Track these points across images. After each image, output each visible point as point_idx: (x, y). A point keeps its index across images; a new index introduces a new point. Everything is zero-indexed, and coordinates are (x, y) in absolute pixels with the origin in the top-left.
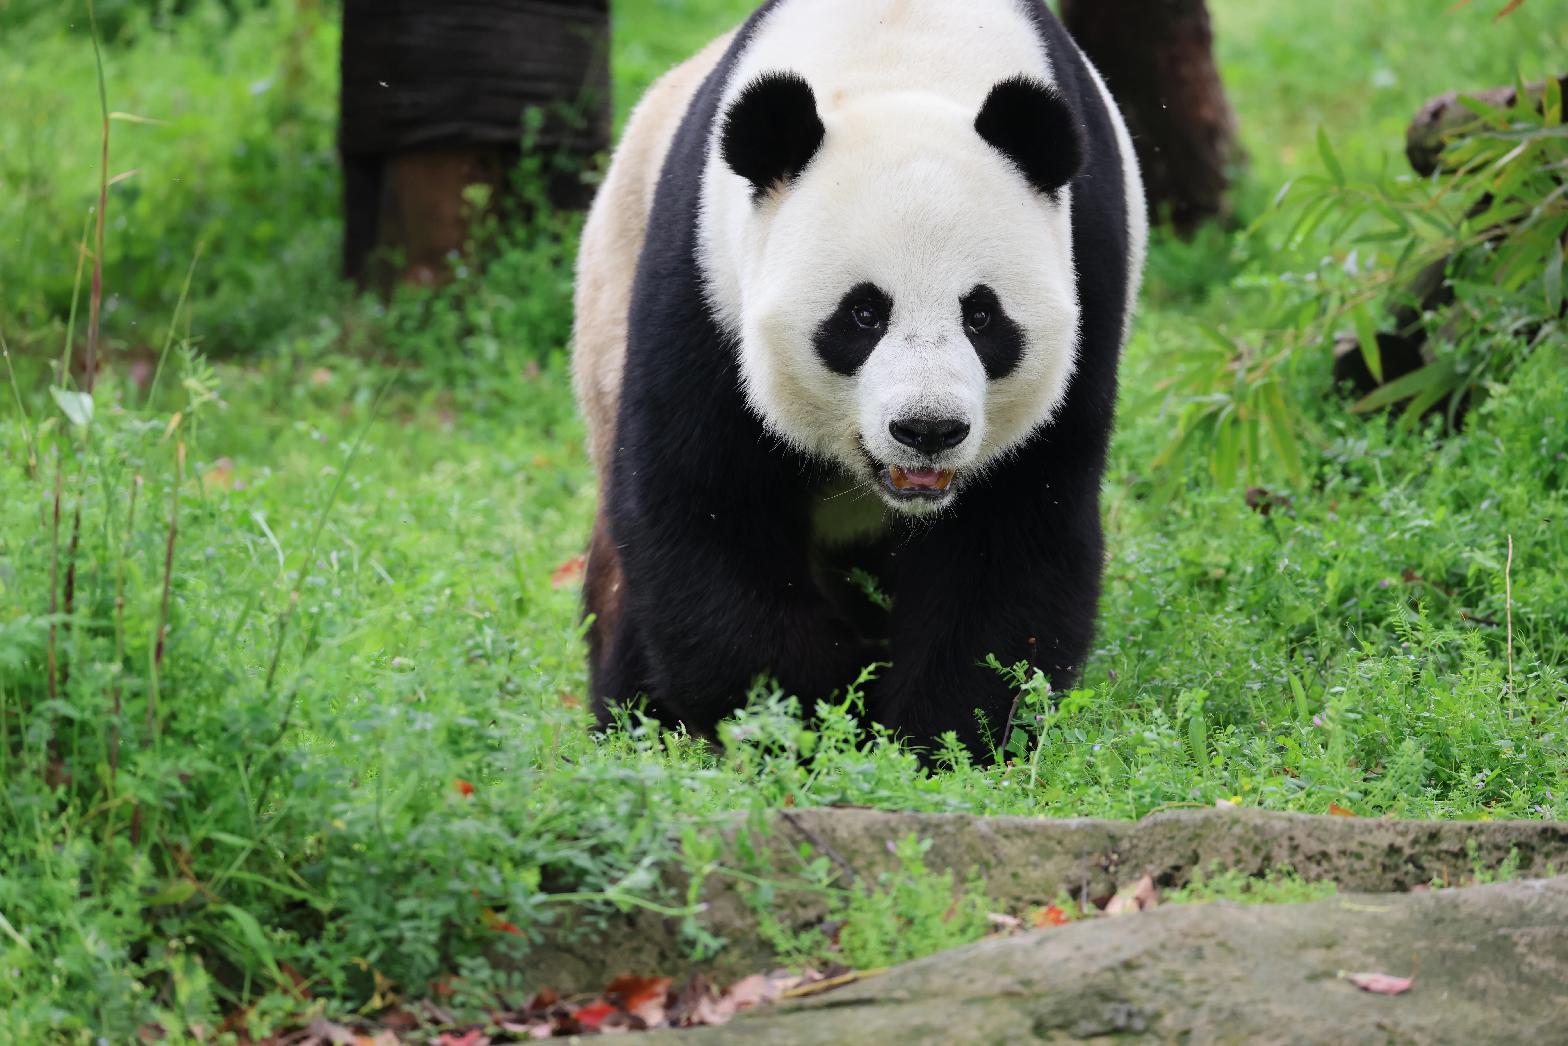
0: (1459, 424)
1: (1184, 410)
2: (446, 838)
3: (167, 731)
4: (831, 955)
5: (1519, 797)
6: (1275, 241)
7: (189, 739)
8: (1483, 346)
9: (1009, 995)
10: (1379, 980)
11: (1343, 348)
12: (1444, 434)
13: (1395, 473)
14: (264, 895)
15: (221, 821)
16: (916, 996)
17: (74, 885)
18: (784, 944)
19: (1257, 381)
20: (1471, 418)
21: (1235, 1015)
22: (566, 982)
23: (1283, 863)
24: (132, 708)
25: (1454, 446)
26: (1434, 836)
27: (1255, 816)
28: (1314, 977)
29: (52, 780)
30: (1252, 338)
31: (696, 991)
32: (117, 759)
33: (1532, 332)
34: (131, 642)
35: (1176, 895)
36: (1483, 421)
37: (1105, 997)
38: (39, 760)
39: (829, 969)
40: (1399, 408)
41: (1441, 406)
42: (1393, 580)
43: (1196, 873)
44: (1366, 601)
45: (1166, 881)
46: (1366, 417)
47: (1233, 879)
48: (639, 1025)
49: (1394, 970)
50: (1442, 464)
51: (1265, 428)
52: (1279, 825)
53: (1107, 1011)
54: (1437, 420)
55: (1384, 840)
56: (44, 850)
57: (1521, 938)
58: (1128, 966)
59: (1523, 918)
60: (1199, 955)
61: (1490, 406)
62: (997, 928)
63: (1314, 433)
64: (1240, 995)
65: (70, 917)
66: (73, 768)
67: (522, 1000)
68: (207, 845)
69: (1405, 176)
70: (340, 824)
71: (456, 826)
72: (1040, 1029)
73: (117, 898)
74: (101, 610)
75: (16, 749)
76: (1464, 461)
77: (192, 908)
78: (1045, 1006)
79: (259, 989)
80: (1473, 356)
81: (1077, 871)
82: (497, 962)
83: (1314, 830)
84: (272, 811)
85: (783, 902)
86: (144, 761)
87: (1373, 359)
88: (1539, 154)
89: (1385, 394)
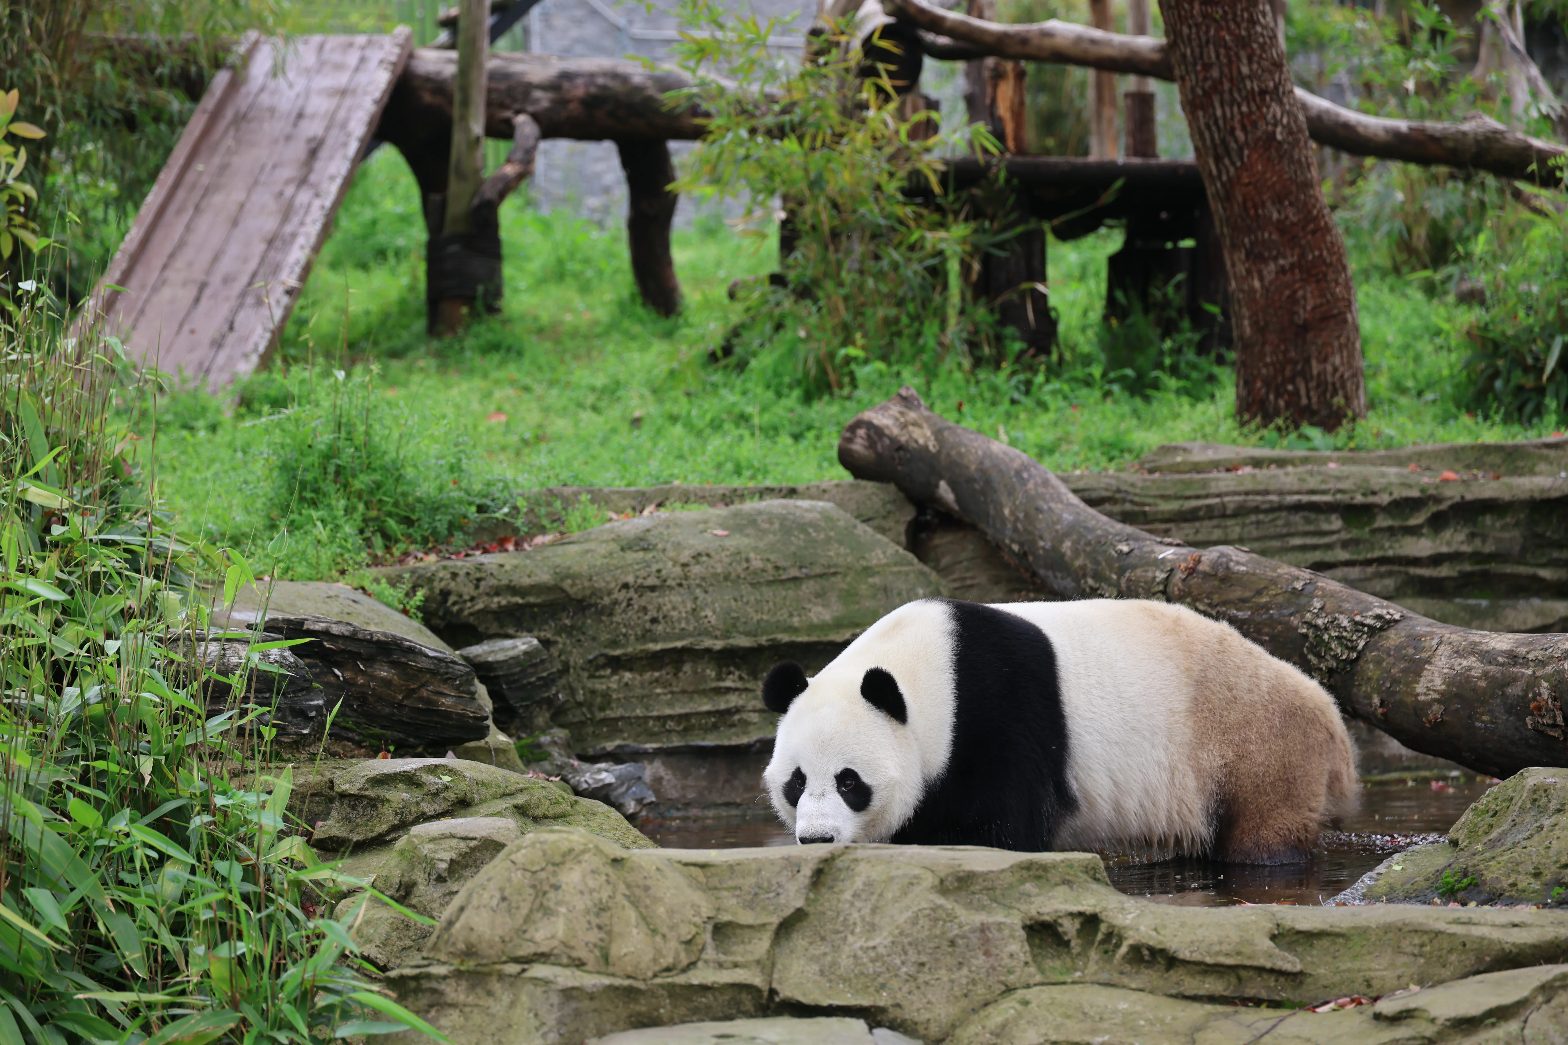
0: (743, 371)
1: (666, 368)
2: (449, 498)
3: (368, 467)
4: (562, 529)
5: (760, 477)
6: (691, 320)
7: (374, 470)
8: (749, 349)
9: (614, 540)
10: (720, 532)
11: (710, 350)
12: (739, 374)
13: (725, 385)
14: (397, 515)
15: (385, 494)
16: (587, 541)
17: (342, 513)
18: (548, 526)
19: (686, 360)
20: (746, 369)
21: (679, 544)
22: (485, 538)
23: (692, 499)
24: (358, 461)
25: (741, 377)
26: (735, 490)
27: (685, 486)
28: (702, 532)
29: (335, 482)
30: (684, 347)
31: (523, 539)
32: (354, 476)
33: (762, 345)
34: (357, 443)
35: (662, 510)
36: (749, 370)
37: (641, 539)
38: (331, 477)
39: (562, 533)
40: (726, 367)
41: (738, 366)
42: (725, 416)
43: (668, 503)
44: (717, 422)
45: (660, 505)
46: (717, 369)
47: (678, 505)
48: (506, 551)
49: (724, 529)
50: (738, 383)
51: (689, 373)
52: (691, 488)
53: (642, 544)
54: (737, 370)
55: (721, 492)
56: (334, 502)
57: (759, 519)
58: (648, 530)
59: (760, 513)
60: (668, 527)
61: (751, 366)
62: (610, 520)
63: (703, 374)
64: (680, 538)
65: (341, 522)
66: (342, 479)
67: (473, 544)
68: (380, 501)
69: (726, 301)
70: (418, 494)
71: (452, 494)
72: (623, 549)
73: (355, 516)
74: (349, 433)
75: (326, 473)
76: (744, 382)
77: (376, 519)
78: (624, 543)
79: (397, 541)
80: (746, 352)
81: (633, 503)
82: (466, 533)
83: (702, 489)
84: (399, 490)
85: (548, 515)
86: (362, 477)
87: (719, 353)
88: (763, 295)
89: (723, 362)
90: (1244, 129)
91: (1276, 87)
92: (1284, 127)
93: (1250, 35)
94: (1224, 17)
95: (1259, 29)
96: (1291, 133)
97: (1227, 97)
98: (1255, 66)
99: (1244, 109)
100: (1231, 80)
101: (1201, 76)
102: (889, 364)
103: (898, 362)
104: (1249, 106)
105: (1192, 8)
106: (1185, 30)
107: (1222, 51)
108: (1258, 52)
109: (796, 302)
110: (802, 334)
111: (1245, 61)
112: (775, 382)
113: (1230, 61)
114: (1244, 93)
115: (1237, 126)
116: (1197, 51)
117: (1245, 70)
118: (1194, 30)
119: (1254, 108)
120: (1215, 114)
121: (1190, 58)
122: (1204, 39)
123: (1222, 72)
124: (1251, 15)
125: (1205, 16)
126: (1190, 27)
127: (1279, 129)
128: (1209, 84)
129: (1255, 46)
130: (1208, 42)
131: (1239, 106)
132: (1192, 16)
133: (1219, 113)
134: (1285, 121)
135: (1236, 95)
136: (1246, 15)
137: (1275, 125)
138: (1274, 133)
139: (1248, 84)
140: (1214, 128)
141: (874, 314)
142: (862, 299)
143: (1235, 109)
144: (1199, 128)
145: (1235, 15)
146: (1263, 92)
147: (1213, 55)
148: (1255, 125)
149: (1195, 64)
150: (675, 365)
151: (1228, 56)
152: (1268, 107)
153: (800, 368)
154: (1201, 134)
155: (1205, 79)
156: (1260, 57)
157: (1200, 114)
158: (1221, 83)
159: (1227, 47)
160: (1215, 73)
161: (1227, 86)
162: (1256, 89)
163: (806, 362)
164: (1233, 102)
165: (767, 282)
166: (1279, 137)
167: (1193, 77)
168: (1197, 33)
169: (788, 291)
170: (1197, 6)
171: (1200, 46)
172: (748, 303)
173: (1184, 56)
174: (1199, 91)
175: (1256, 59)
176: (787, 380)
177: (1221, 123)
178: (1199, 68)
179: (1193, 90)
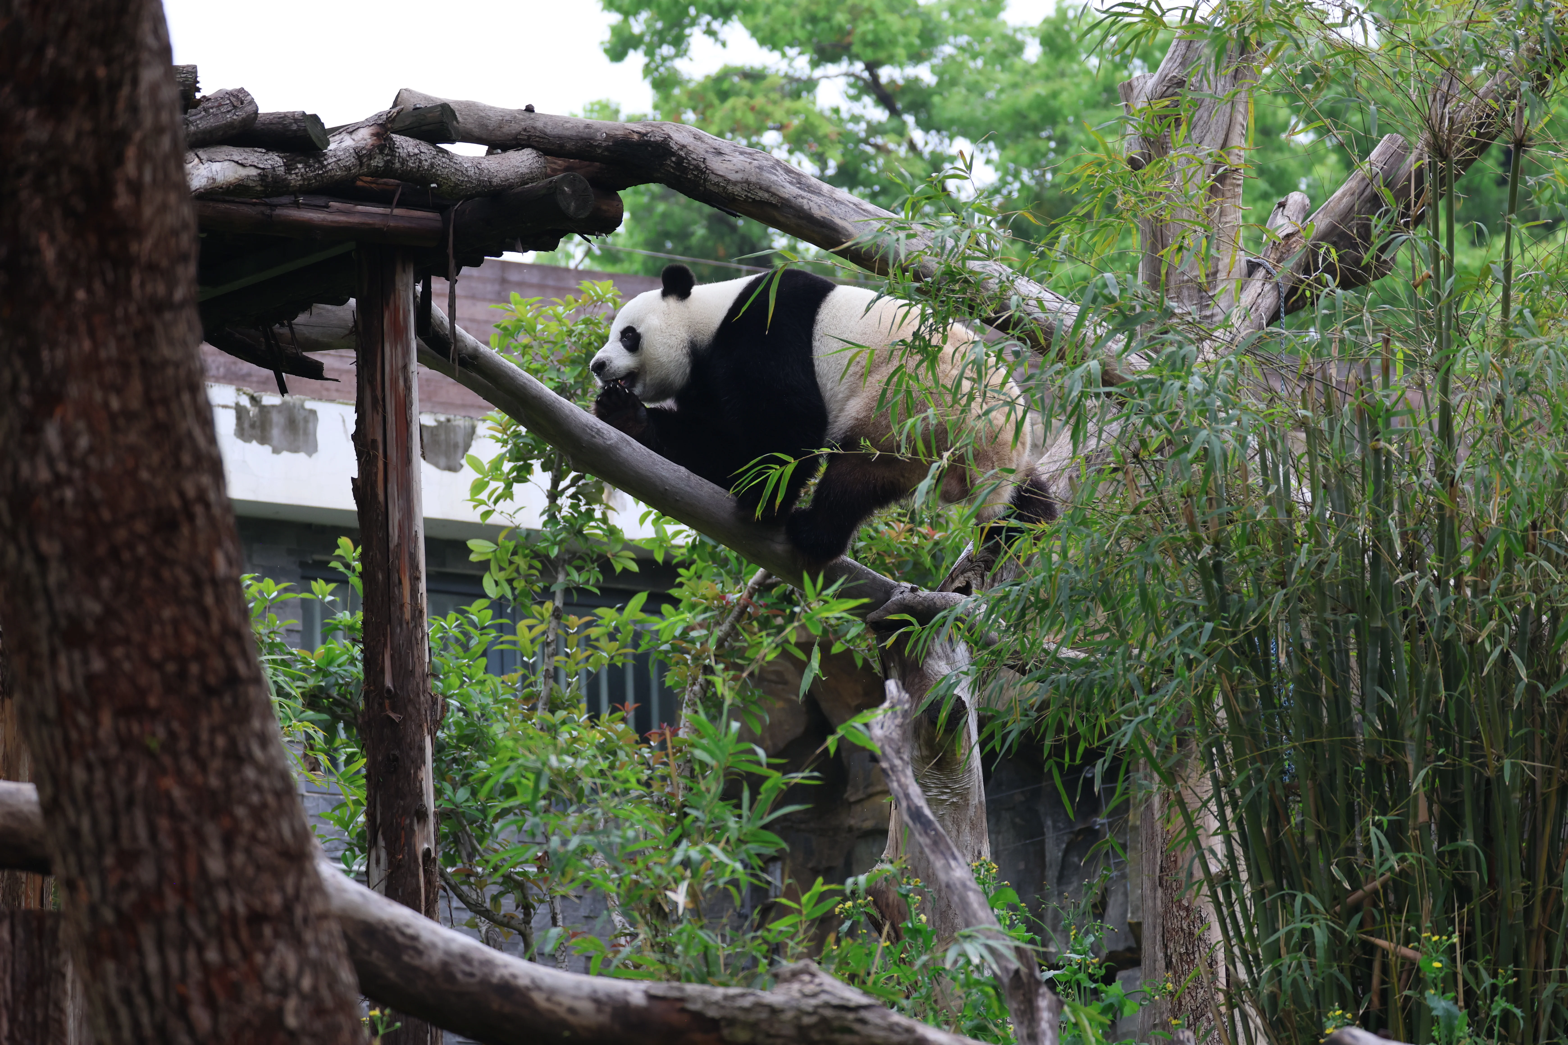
90: (210, 1002)
91: (288, 908)
92: (303, 997)
93: (228, 787)
94: (170, 744)
95: (250, 773)
96: (320, 1011)
97: (172, 927)
98: (239, 859)
99: (212, 955)
100: (183, 890)
101: (113, 881)
104: (223, 949)
105: (96, 723)
106: (79, 775)
107: (164, 823)
108: (248, 826)
111: (216, 845)
113: (182, 847)
114: (212, 919)
115: (195, 995)
116: (106, 823)
117: (216, 866)
118: (99, 774)
119: (234, 954)
120: (142, 969)
121: (88, 838)
122: (121, 793)
123: (162, 874)
124: (233, 742)
125: (125, 742)
126: (89, 768)
127: (292, 1004)
128: (131, 896)
129: (241, 812)
130: (130, 802)
131: (200, 949)
132: (96, 744)
133: (153, 964)
134: (306, 983)
135: (194, 924)
136: (221, 742)
137: (284, 994)
138: (280, 1012)
139: (223, 899)
140: (140, 1001)
143: (191, 956)
144: (106, 1000)
145: (195, 741)
146: (257, 918)
147: (142, 831)
148: (235, 992)
149: (100, 853)
151: (177, 835)
152: (268, 952)
154: (111, 1014)
155: (124, 886)
156: (253, 838)
157: (110, 967)
158: (160, 896)
159: (174, 815)
160: (146, 873)
161: (172, 902)
162: (241, 909)
164: (186, 939)
166: (291, 1021)
167: (95, 881)
168: (108, 782)
170: (106, 719)
171: (114, 813)
173: (75, 833)
174: (108, 915)
175: (242, 841)
177: (157, 989)
178: (109, 861)
179: (94, 911)
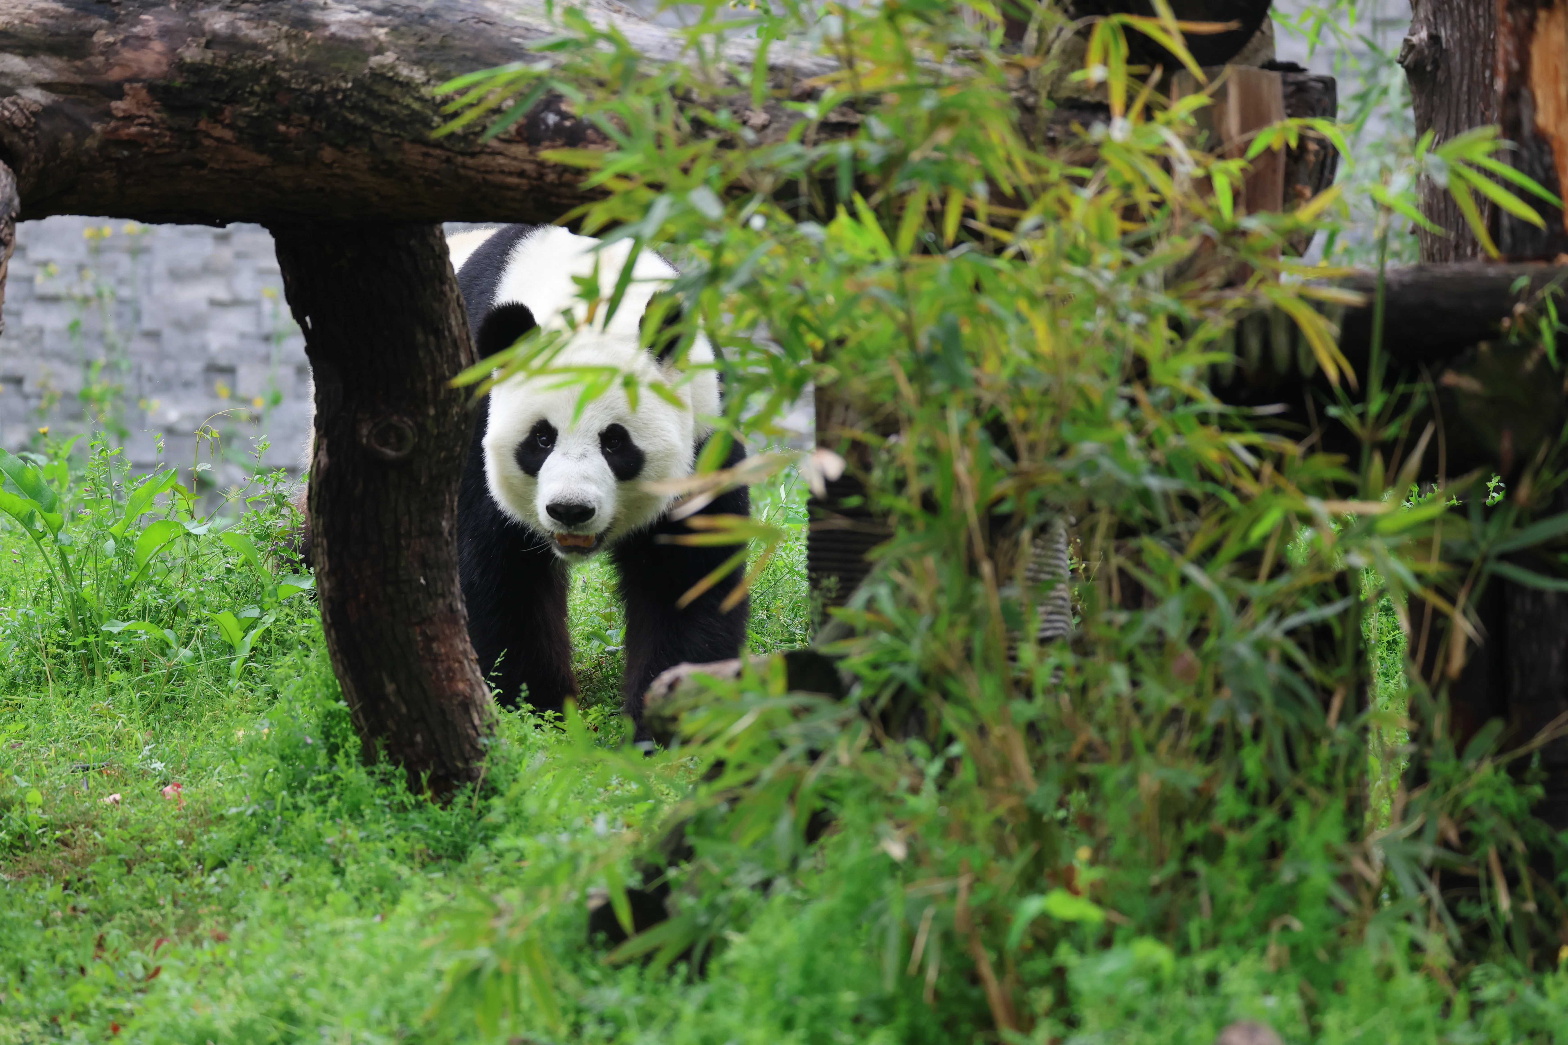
0: (702, 972)
1: (450, 965)
6: (530, 805)
8: (722, 899)
11: (595, 903)
12: (689, 981)
13: (646, 1019)
19: (517, 937)
20: (714, 966)
25: (699, 993)
30: (512, 896)
33: (765, 886)
36: (725, 969)
40: (647, 958)
41: (685, 956)
46: (617, 967)
50: (689, 1010)
51: (525, 980)
54: (683, 969)
61: (731, 955)
63: (571, 983)
76: (707, 1007)
80: (713, 908)
87: (624, 915)
88: (767, 723)
89: (636, 945)
102: (1184, 950)
103: (1214, 942)
109: (876, 744)
110: (897, 851)
112: (807, 1006)
141: (1132, 781)
142: (1091, 733)
150: (482, 952)
153: (891, 960)
163: (909, 940)
165: (778, 684)
169: (848, 709)
172: (717, 750)
176: (848, 998)
